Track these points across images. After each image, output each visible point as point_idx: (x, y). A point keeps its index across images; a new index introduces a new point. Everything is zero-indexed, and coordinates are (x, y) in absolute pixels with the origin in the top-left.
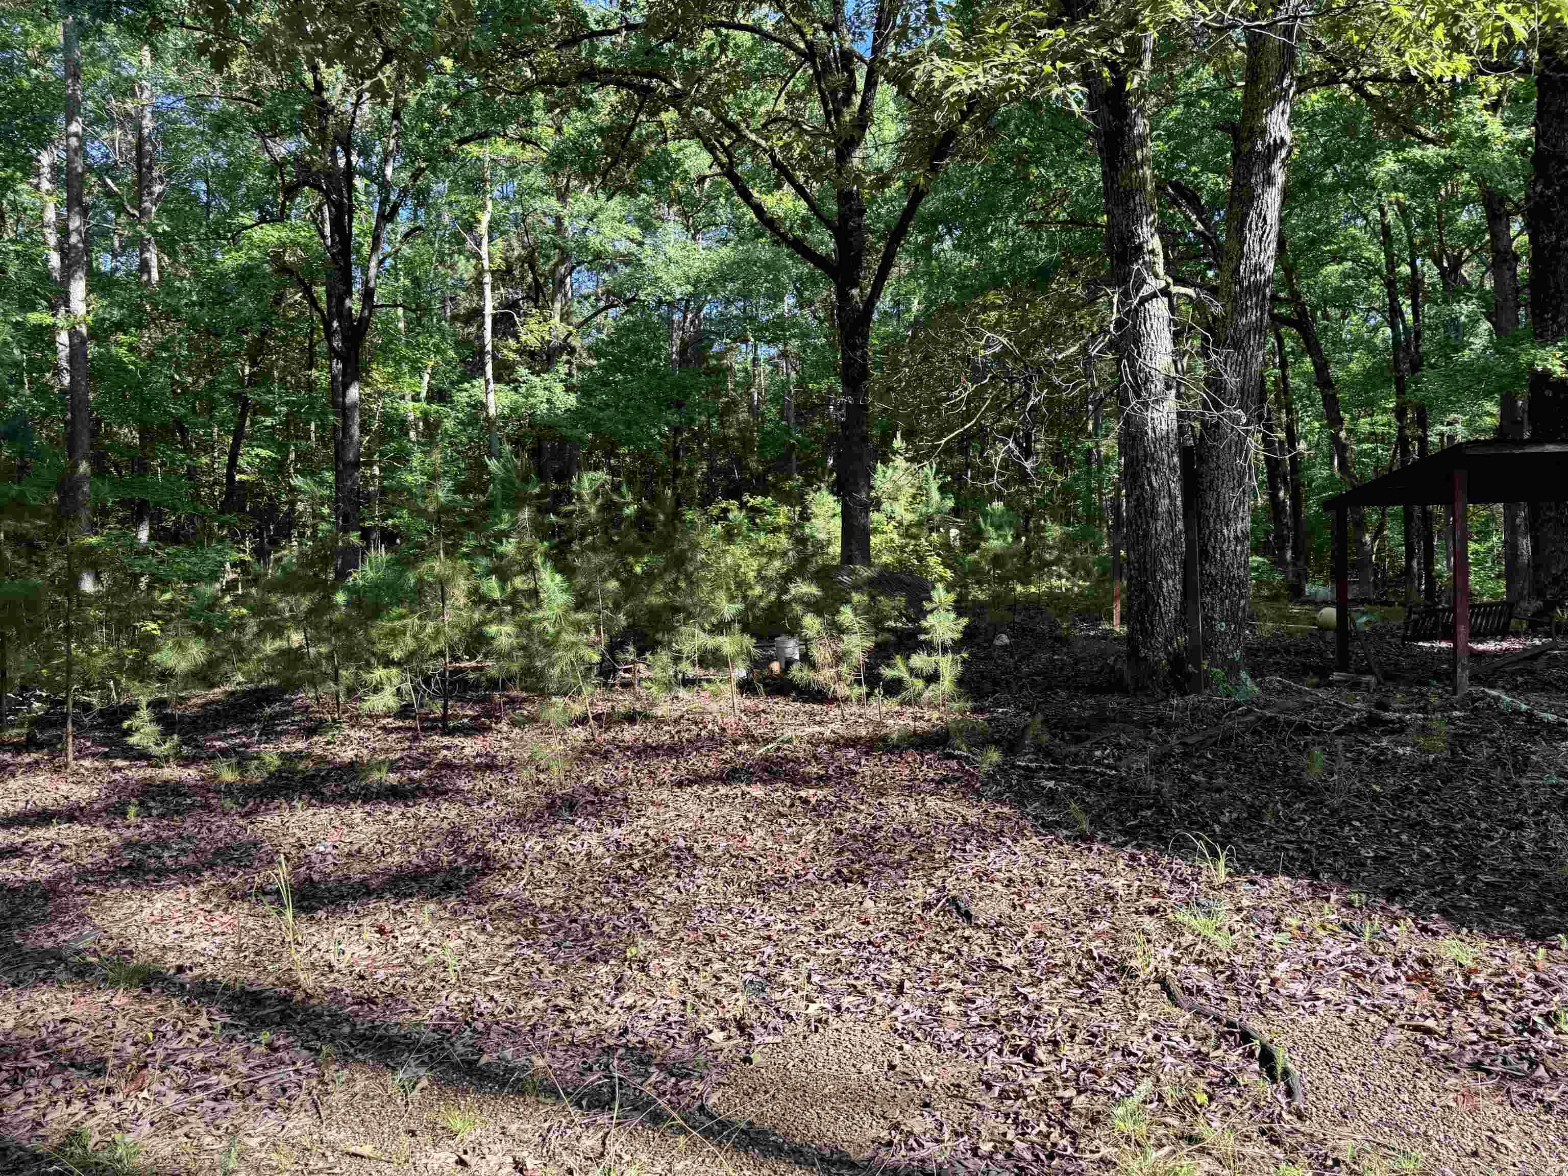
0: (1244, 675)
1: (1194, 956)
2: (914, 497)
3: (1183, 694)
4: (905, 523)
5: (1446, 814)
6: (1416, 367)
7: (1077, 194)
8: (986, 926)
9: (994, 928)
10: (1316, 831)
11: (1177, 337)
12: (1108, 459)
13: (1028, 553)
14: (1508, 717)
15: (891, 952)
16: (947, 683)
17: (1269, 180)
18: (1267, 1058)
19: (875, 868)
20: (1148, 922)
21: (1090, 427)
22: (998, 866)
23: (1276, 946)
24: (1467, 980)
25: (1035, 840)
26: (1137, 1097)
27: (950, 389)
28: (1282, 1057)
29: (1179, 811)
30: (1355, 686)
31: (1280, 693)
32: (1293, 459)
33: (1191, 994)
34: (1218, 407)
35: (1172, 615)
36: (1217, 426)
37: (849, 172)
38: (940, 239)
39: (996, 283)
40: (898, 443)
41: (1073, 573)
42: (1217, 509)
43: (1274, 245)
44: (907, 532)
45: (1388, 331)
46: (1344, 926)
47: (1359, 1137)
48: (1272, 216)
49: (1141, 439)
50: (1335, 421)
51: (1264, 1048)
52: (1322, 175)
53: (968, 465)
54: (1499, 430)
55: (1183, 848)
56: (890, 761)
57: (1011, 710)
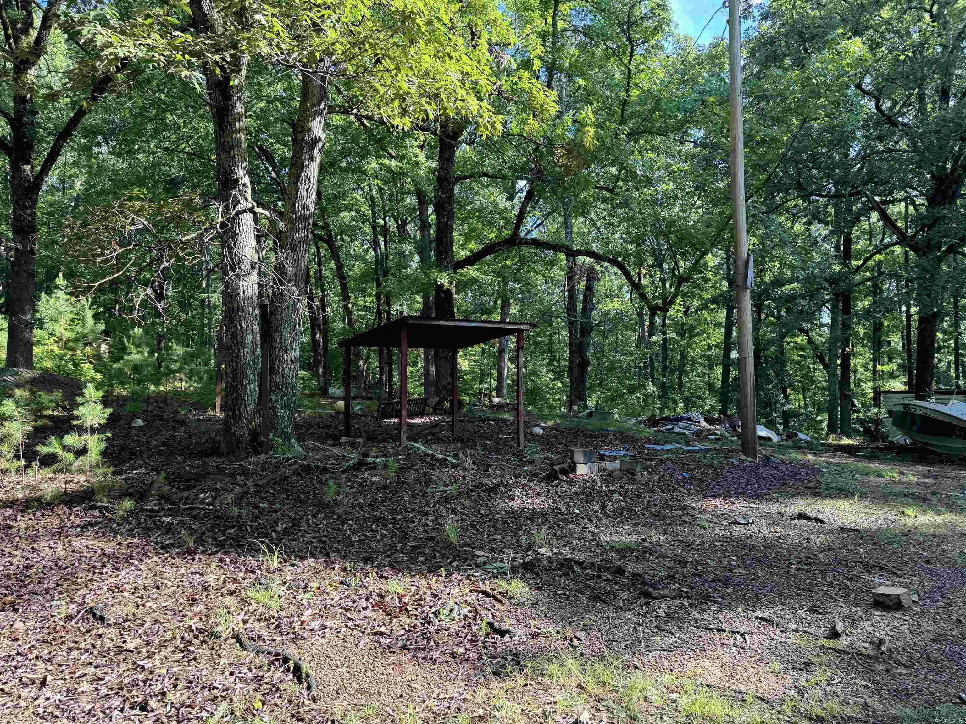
0: (293, 441)
1: (257, 617)
2: (72, 320)
3: (257, 454)
4: (64, 339)
5: (394, 511)
6: (385, 274)
7: (198, 137)
8: (115, 624)
9: (121, 626)
10: (329, 529)
11: (258, 239)
12: (215, 306)
13: (159, 364)
14: (422, 457)
15: (37, 657)
16: (93, 455)
17: (312, 159)
18: (297, 670)
19: (26, 597)
20: (230, 601)
21: (204, 285)
22: (127, 580)
23: (305, 602)
24: (400, 600)
25: (155, 558)
26: (218, 715)
27: (103, 248)
28: (305, 667)
29: (251, 527)
30: (353, 444)
31: (313, 450)
32: (324, 317)
33: (254, 640)
34: (282, 284)
35: (252, 406)
36: (281, 294)
37: (25, 84)
38: (99, 145)
39: (141, 182)
40: (60, 281)
41: (190, 378)
42: (281, 343)
43: (314, 195)
44: (65, 345)
45: (373, 253)
46: (342, 583)
47: (345, 703)
48: (314, 178)
49: (236, 296)
50: (346, 298)
51: (296, 664)
52: (341, 161)
53: (117, 302)
54: (422, 311)
55: (253, 550)
56: (43, 515)
57: (142, 471)
